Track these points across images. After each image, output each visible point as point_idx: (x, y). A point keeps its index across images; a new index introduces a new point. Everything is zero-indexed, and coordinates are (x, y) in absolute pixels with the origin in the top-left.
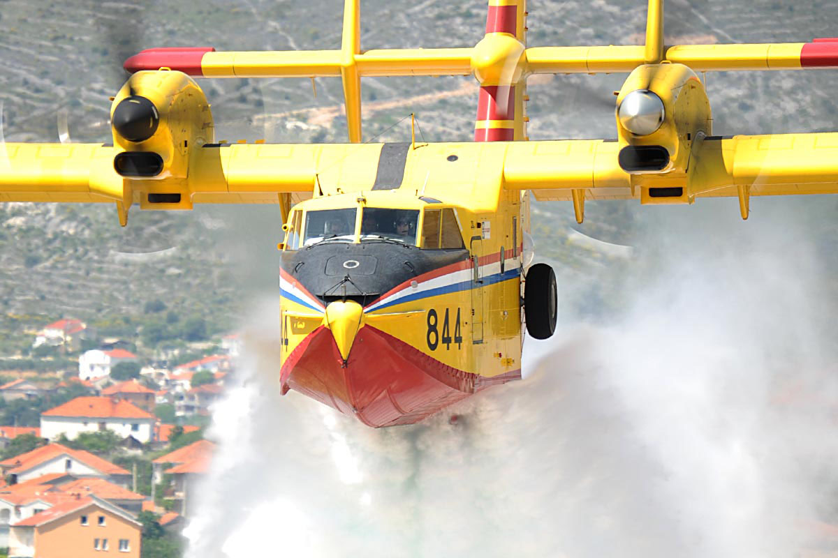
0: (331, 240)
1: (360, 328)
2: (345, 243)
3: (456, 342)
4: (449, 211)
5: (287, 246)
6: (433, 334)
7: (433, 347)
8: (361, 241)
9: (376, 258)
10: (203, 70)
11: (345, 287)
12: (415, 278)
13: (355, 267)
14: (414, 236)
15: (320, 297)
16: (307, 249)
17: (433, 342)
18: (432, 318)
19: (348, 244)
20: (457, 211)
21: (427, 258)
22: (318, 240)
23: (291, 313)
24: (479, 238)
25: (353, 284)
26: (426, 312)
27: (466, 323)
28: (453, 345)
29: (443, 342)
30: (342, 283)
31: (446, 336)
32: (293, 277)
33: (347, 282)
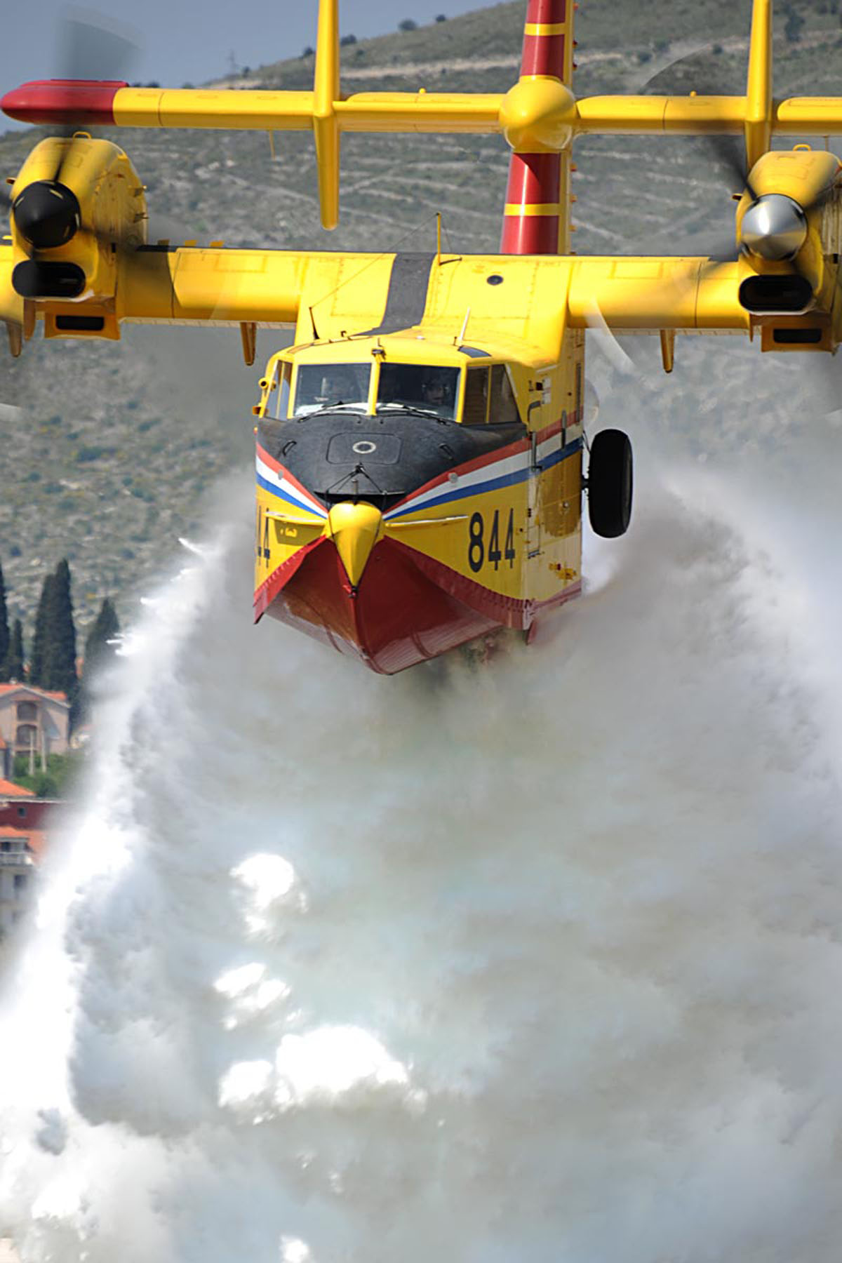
0: (334, 409)
1: (377, 540)
2: (355, 415)
3: (507, 558)
4: (499, 369)
5: (266, 411)
6: (477, 548)
7: (476, 567)
8: (377, 411)
9: (400, 438)
10: (115, 116)
11: (356, 482)
12: (455, 469)
13: (370, 451)
14: (452, 405)
15: (320, 495)
16: (299, 422)
17: (476, 560)
18: (477, 525)
19: (359, 416)
20: (511, 367)
21: (471, 439)
22: (315, 409)
23: (275, 514)
24: (538, 404)
25: (367, 477)
26: (468, 518)
27: (521, 530)
28: (504, 562)
29: (490, 560)
30: (352, 475)
31: (494, 550)
32: (280, 462)
33: (359, 475)
